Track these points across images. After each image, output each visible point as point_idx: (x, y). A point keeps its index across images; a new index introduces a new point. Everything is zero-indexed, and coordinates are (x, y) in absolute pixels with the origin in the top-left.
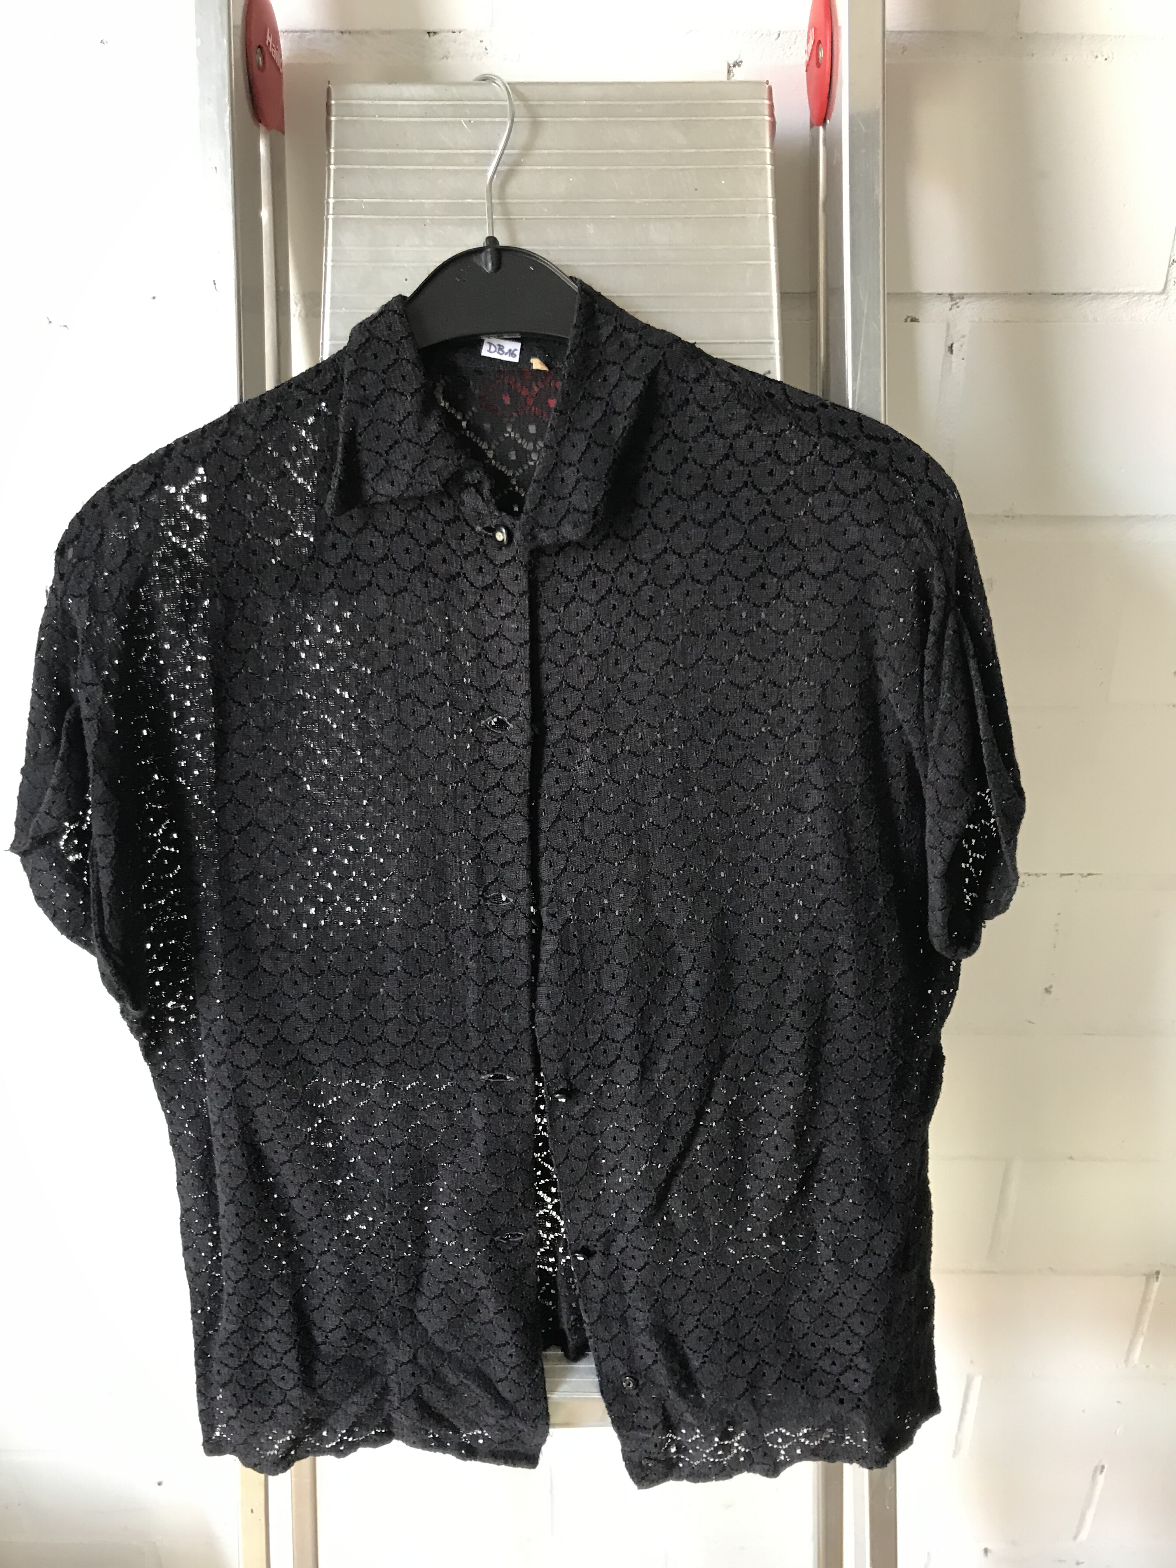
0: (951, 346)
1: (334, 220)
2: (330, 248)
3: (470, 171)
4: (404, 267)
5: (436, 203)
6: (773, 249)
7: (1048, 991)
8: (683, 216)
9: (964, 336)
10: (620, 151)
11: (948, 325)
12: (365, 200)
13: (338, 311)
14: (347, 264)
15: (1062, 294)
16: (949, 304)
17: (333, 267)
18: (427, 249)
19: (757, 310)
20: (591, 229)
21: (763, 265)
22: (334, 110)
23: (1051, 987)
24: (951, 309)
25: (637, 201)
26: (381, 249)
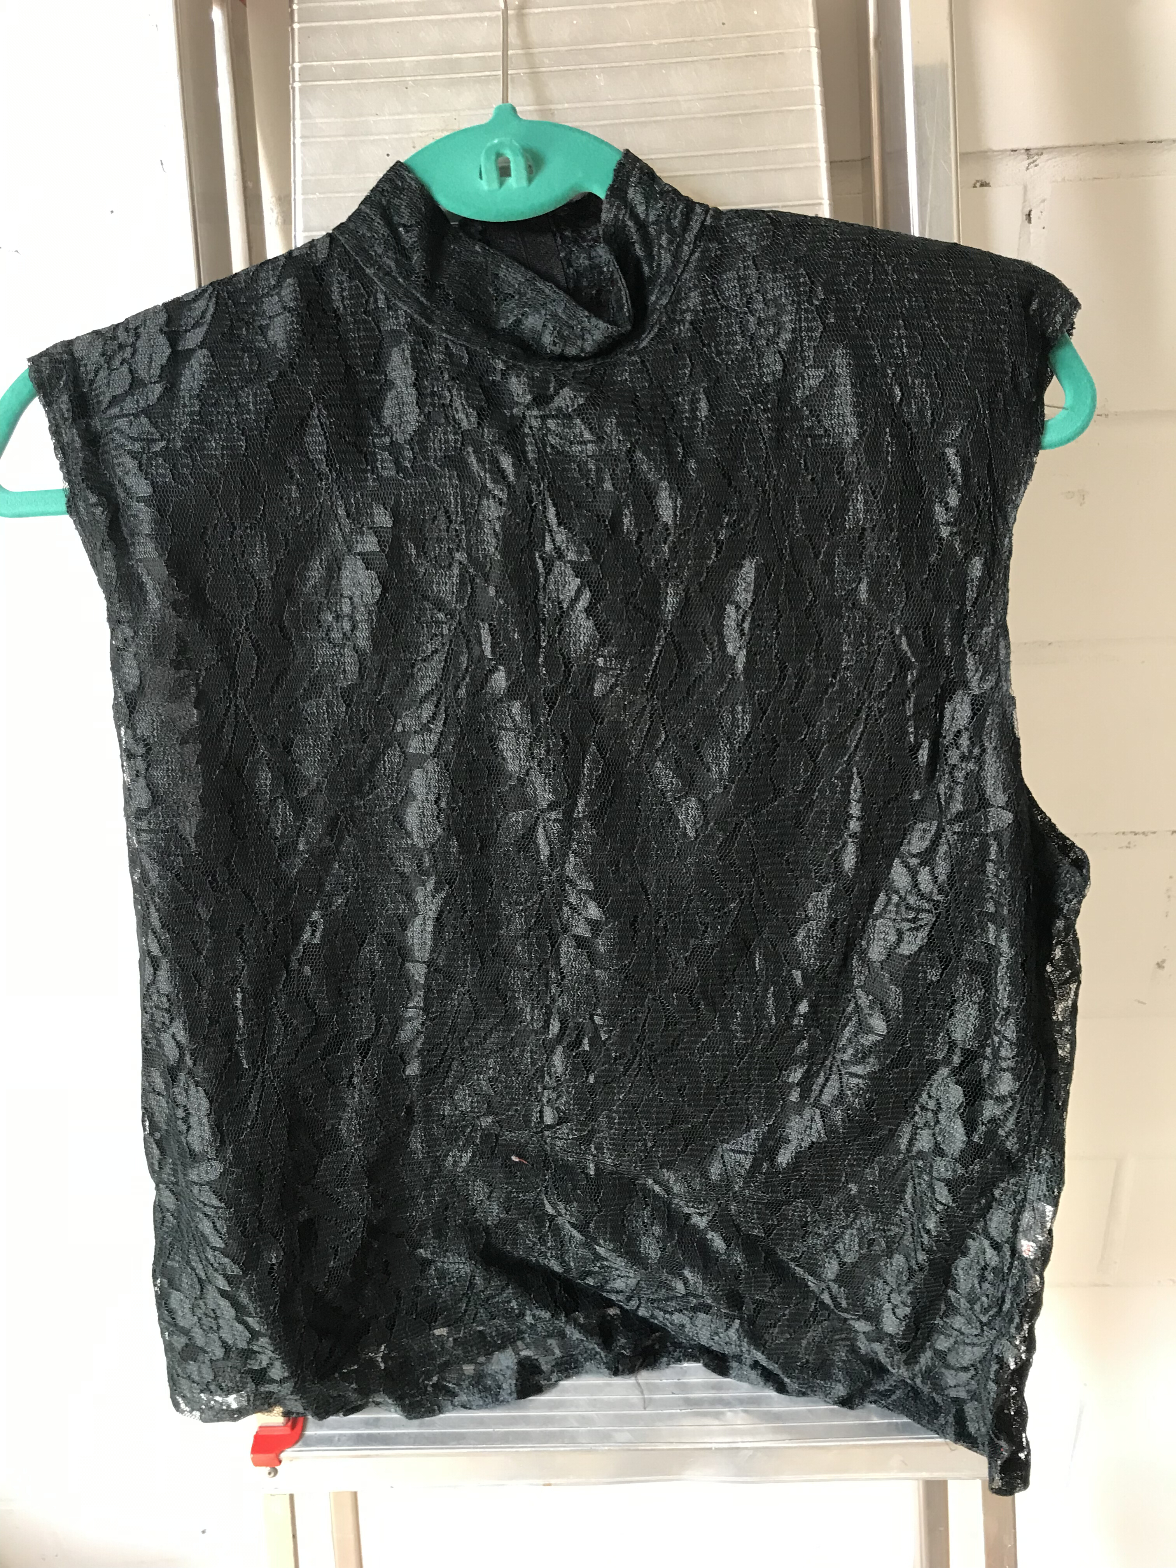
0: (1029, 215)
1: (300, 89)
2: (298, 123)
3: (457, 20)
4: (385, 140)
5: (418, 61)
6: (817, 90)
7: (1160, 966)
8: (711, 57)
9: (1044, 201)
11: (1025, 188)
12: (335, 63)
13: (311, 196)
14: (319, 140)
15: (1161, 142)
16: (1027, 162)
17: (303, 144)
18: (410, 116)
19: (801, 165)
20: (601, 80)
21: (808, 110)
23: (1164, 961)
24: (1027, 169)
25: (654, 43)
26: (357, 119)
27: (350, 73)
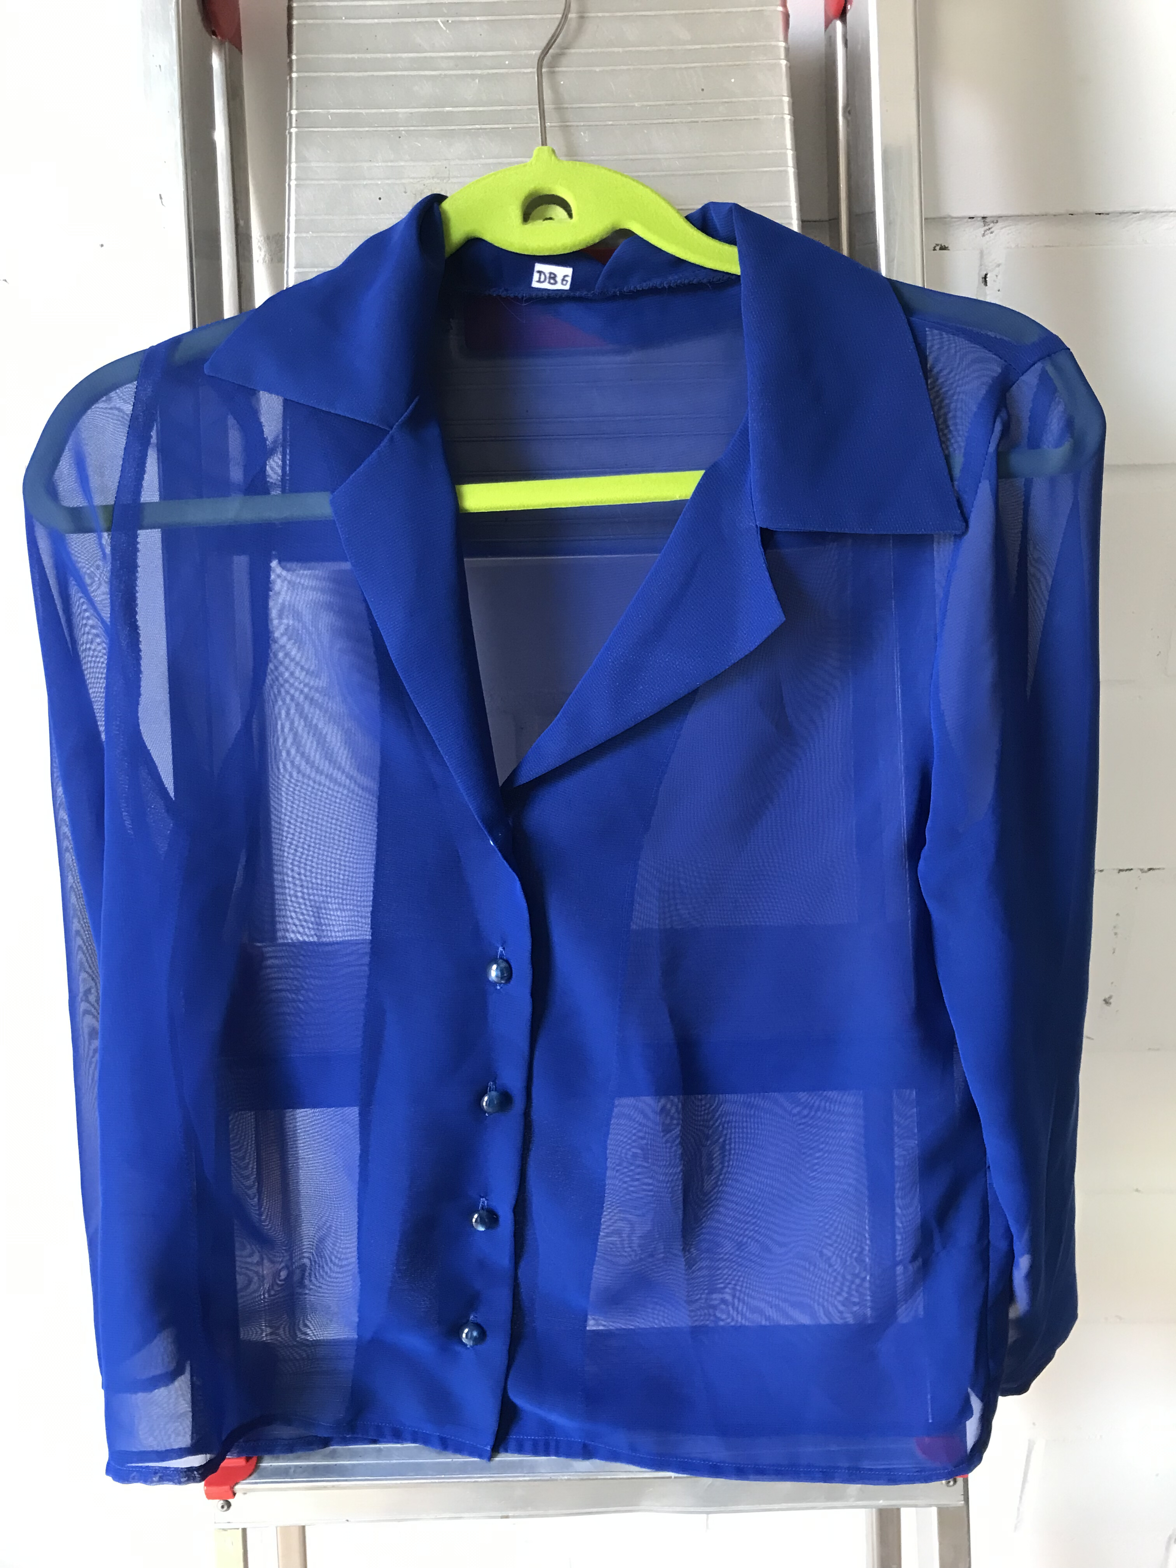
0: (985, 277)
1: (297, 134)
2: (294, 166)
3: (451, 76)
4: (377, 184)
5: (411, 113)
6: (790, 154)
7: (1107, 1001)
8: (690, 120)
9: (999, 265)
10: (616, 50)
11: (982, 253)
12: (332, 111)
13: (304, 235)
14: (313, 182)
15: (1108, 214)
16: (982, 230)
17: (297, 186)
18: (402, 164)
21: (781, 171)
22: (295, 13)
23: (1110, 997)
24: (984, 235)
25: (636, 104)
26: (351, 165)
27: (346, 121)
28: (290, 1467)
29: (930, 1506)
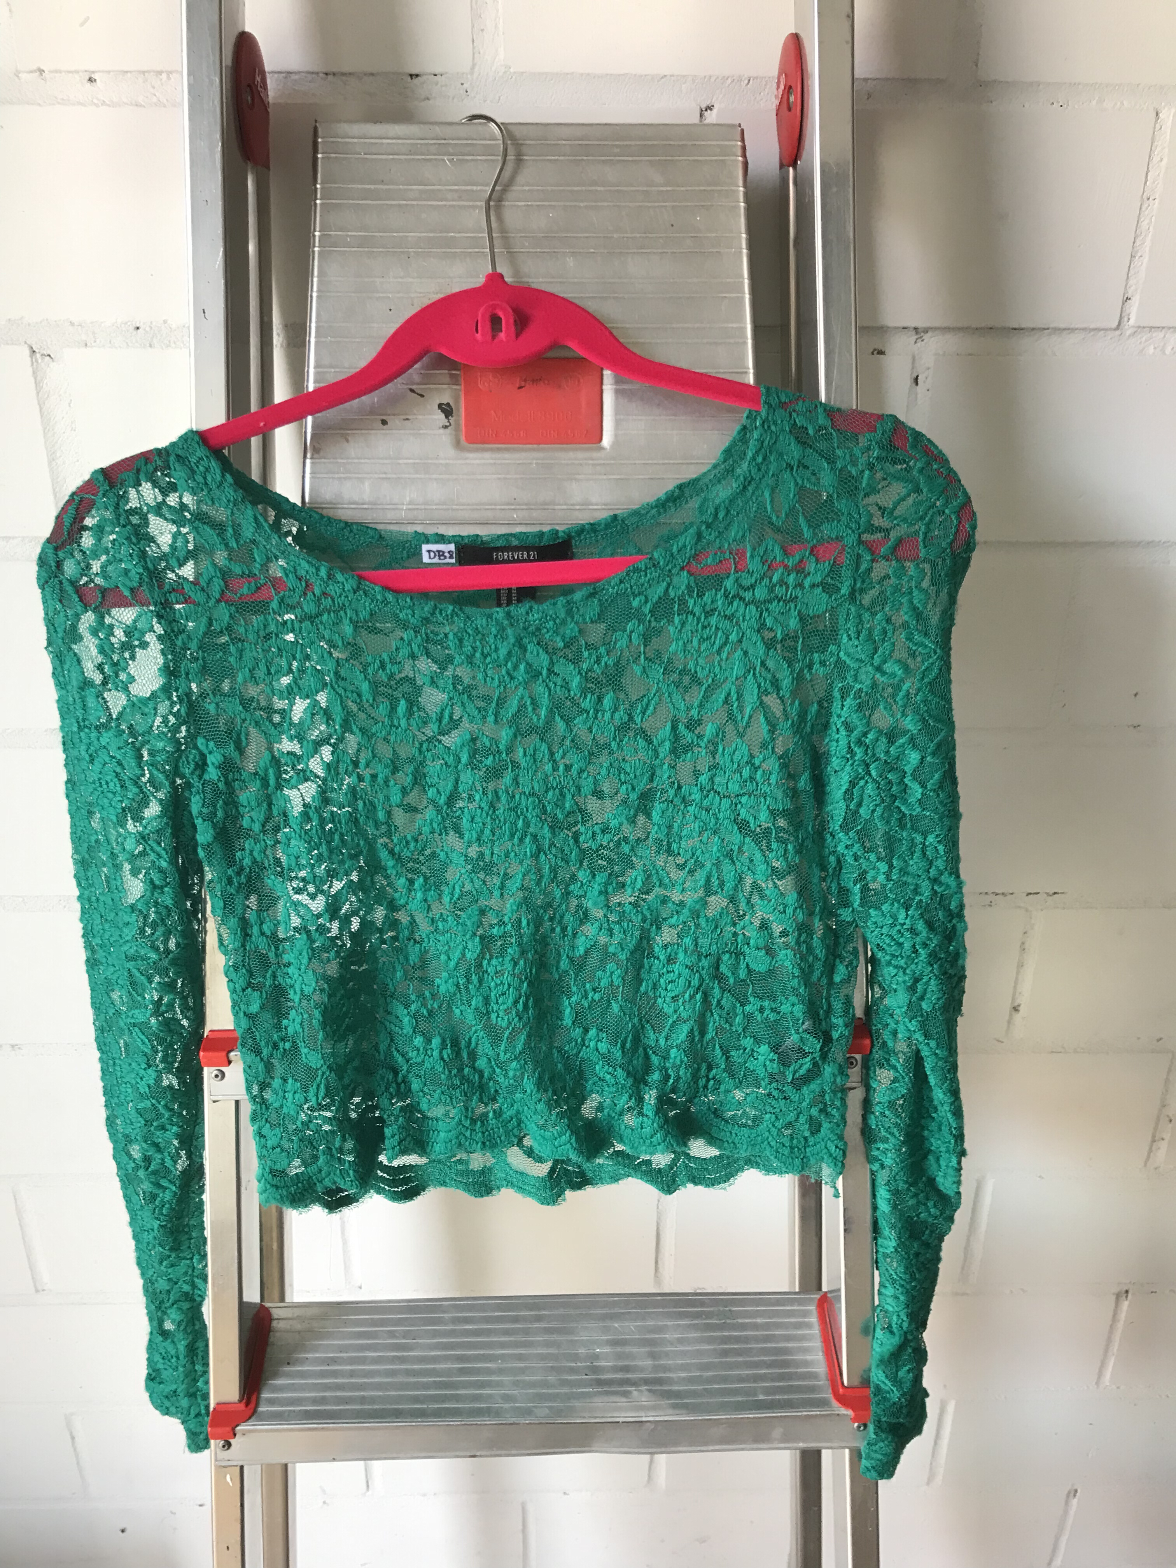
0: (916, 379)
1: (319, 252)
2: (315, 280)
3: (453, 206)
4: (389, 298)
5: (420, 237)
6: (746, 282)
7: (1015, 1009)
8: (660, 251)
9: (928, 369)
10: (599, 188)
11: (913, 358)
12: (350, 233)
13: (324, 340)
14: (333, 294)
15: (1022, 329)
16: (914, 338)
17: (318, 297)
18: (411, 280)
19: (732, 341)
20: (571, 262)
21: (738, 298)
22: (320, 147)
23: (1019, 1005)
24: (916, 342)
25: (615, 236)
26: (366, 280)
27: (363, 242)
28: (284, 1411)
29: (844, 1448)
